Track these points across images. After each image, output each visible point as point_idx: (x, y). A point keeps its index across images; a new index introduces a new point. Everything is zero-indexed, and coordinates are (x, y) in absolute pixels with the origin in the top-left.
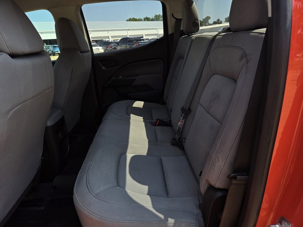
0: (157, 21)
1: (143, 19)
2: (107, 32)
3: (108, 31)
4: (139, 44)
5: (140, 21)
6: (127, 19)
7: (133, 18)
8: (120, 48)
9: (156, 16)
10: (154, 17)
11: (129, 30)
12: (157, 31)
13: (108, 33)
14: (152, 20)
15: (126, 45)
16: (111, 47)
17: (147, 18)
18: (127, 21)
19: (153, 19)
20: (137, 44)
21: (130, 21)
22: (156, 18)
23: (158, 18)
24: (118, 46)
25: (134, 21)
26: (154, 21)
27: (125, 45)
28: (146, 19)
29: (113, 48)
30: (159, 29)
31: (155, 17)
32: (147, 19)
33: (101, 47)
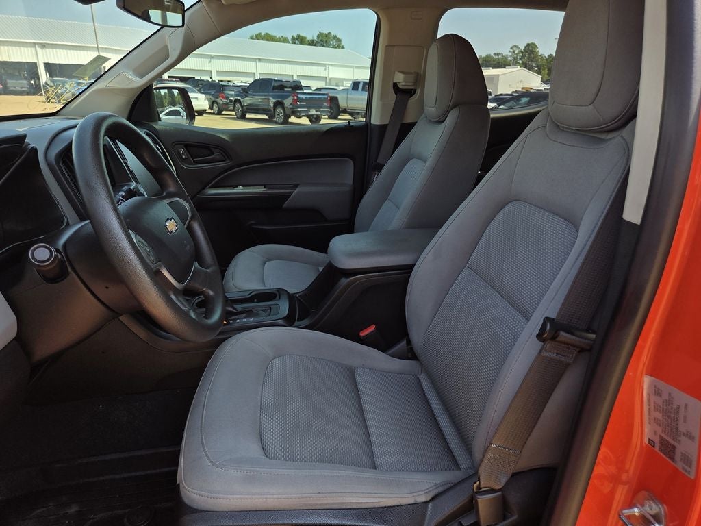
0: (323, 46)
1: (290, 38)
2: (208, 60)
3: (211, 57)
4: (299, 96)
5: (284, 42)
6: (251, 35)
7: (267, 34)
8: (249, 102)
9: (321, 35)
10: (315, 38)
11: (260, 60)
12: (325, 69)
13: (210, 62)
14: (312, 43)
15: (266, 97)
16: (227, 98)
17: (299, 36)
18: (252, 38)
19: (313, 41)
20: (296, 98)
21: (258, 39)
22: (322, 41)
23: (326, 42)
24: (246, 96)
25: (267, 40)
26: (315, 45)
27: (265, 95)
28: (297, 39)
29: (231, 101)
30: (330, 67)
31: (318, 37)
32: (300, 40)
33: (203, 96)
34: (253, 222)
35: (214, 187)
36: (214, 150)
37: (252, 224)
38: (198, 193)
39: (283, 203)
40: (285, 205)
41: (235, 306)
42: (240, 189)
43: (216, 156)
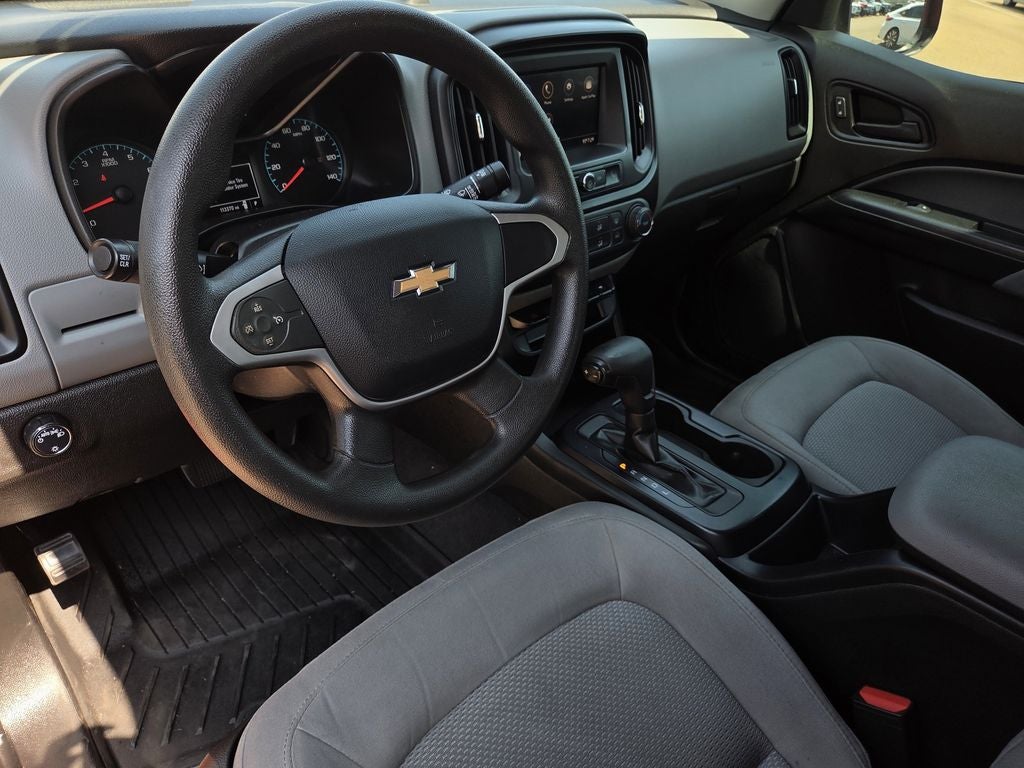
34: (914, 287)
35: (869, 190)
36: (908, 114)
37: (911, 291)
38: (832, 193)
39: (1000, 278)
40: (1001, 282)
41: (662, 440)
42: (920, 214)
43: (907, 126)
